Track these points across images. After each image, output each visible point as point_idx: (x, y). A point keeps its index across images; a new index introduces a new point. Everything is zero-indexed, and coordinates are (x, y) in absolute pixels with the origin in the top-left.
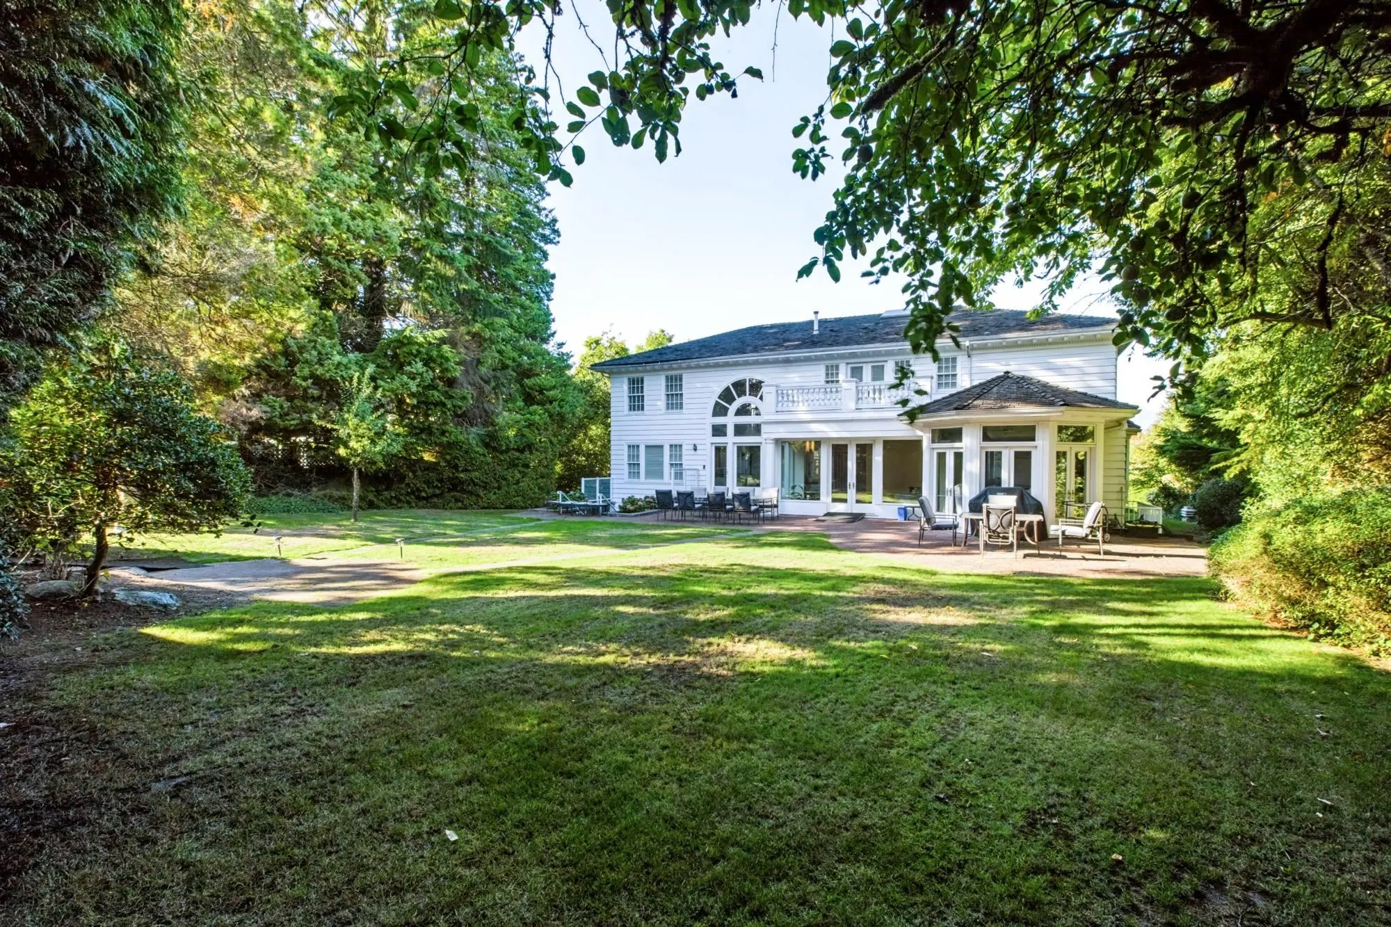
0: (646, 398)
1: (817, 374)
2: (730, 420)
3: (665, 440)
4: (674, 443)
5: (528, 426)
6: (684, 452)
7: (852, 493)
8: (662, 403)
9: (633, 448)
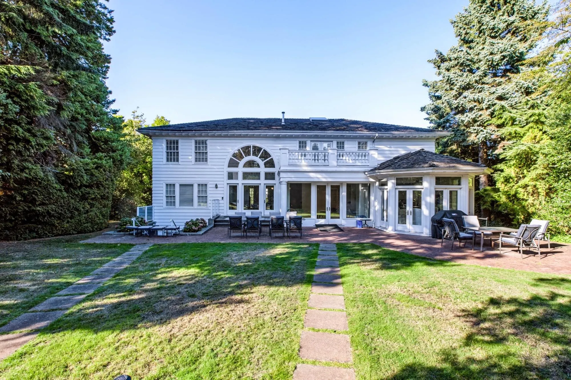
0: (180, 154)
1: (294, 145)
2: (241, 170)
3: (195, 180)
4: (201, 183)
5: (97, 168)
6: (209, 189)
7: (328, 214)
8: (192, 158)
9: (170, 186)
